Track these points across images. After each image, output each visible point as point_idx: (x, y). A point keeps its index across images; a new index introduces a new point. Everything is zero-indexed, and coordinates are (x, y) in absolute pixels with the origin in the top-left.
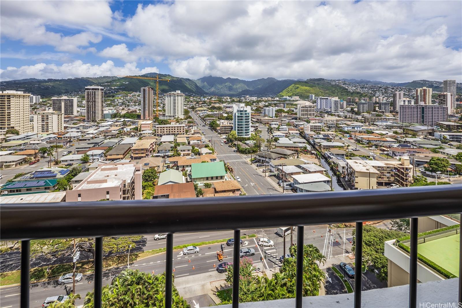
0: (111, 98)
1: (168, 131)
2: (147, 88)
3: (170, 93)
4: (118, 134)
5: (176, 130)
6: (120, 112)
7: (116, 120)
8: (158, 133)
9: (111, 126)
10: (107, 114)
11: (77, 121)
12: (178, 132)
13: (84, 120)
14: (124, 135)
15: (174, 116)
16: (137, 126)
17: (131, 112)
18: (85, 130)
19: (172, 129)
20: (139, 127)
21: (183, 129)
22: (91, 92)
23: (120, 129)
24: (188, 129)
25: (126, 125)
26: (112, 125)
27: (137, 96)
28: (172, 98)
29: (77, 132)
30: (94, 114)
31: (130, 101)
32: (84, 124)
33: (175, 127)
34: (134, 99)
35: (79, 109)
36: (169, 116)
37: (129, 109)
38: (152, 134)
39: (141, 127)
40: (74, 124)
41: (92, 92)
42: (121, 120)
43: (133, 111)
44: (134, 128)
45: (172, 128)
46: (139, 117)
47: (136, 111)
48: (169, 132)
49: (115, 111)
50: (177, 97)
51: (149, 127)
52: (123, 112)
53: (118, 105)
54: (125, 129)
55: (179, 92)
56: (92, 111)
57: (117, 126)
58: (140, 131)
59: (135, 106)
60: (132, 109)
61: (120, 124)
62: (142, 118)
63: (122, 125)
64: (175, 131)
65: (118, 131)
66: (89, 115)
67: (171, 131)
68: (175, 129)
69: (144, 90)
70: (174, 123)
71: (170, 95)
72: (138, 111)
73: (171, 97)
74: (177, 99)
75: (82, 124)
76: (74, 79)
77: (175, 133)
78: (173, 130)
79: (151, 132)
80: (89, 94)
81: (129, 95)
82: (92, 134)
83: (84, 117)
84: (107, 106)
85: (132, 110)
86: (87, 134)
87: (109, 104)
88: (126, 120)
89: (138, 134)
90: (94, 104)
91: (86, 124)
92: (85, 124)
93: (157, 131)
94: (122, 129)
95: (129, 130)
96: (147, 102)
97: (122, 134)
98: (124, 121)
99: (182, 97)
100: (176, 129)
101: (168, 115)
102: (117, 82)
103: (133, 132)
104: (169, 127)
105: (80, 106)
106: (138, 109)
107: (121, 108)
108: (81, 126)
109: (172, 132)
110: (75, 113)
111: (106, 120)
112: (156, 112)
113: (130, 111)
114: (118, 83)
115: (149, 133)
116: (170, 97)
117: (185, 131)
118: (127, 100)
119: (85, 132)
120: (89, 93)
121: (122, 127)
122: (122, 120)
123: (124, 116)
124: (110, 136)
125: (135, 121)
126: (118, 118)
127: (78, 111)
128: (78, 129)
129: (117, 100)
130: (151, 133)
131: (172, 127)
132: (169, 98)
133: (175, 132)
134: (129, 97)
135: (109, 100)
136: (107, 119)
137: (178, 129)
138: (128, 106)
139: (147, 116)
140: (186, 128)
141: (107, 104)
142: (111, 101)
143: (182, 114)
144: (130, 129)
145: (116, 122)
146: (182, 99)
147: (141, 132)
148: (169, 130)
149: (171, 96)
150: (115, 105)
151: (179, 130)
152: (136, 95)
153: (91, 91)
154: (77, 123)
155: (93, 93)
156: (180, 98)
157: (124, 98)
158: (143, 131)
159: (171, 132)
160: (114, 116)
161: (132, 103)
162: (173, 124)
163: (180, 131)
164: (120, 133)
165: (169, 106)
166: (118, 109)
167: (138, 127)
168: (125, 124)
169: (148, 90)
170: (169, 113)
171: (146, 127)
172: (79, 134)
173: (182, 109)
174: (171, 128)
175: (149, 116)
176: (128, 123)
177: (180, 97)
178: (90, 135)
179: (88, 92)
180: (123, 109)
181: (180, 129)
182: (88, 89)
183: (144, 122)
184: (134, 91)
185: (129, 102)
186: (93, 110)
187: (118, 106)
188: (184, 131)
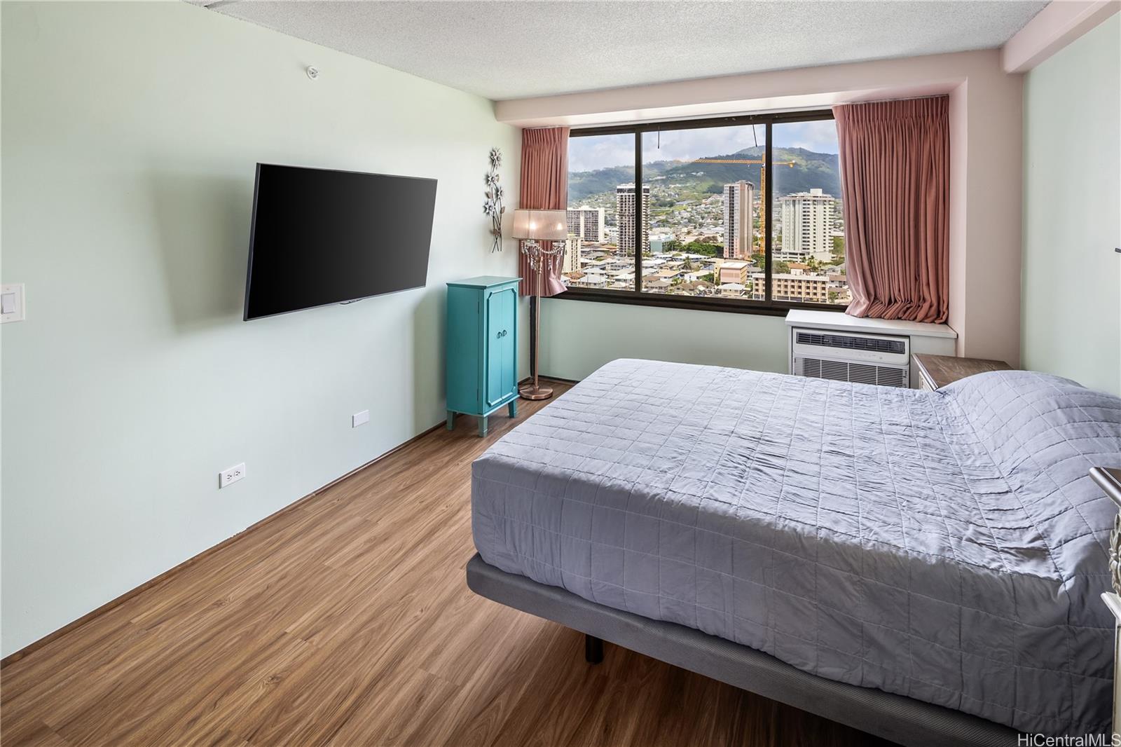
0: (667, 209)
1: (782, 289)
2: (737, 185)
3: (794, 195)
4: (672, 285)
5: (803, 290)
6: (682, 238)
7: (671, 256)
8: (757, 293)
9: (661, 268)
10: (655, 242)
11: (602, 254)
12: (808, 294)
13: (614, 254)
14: (683, 290)
15: (804, 254)
16: (712, 272)
17: (705, 240)
18: (614, 273)
19: (793, 287)
20: (716, 276)
21: (824, 289)
22: (627, 197)
23: (677, 275)
24: (839, 290)
25: (691, 268)
26: (661, 266)
27: (720, 204)
28: (799, 208)
29: (601, 274)
30: (631, 240)
31: (706, 215)
32: (613, 261)
33: (800, 281)
34: (714, 210)
35: (607, 230)
36: (790, 253)
37: (701, 234)
38: (745, 294)
39: (720, 275)
40: (597, 258)
41: (629, 196)
42: (680, 257)
43: (709, 238)
44: (705, 276)
45: (793, 284)
46: (719, 252)
47: (714, 238)
48: (786, 292)
49: (673, 238)
50: (811, 207)
51: (737, 276)
52: (689, 240)
53: (679, 223)
54: (686, 277)
55: (818, 192)
56: (629, 235)
57: (671, 268)
58: (718, 284)
59: (716, 227)
60: (708, 232)
61: (678, 266)
62: (726, 254)
63: (683, 268)
64: (799, 290)
65: (671, 279)
66: (624, 242)
67: (789, 290)
68: (800, 287)
69: (732, 190)
70: (798, 271)
71: (794, 201)
72: (720, 239)
73: (797, 206)
74: (812, 210)
75: (610, 260)
76: (603, 171)
77: (799, 296)
78: (796, 290)
79: (742, 287)
80: (624, 200)
81: (704, 201)
82: (625, 281)
83: (614, 247)
84: (659, 226)
85: (706, 236)
86: (617, 280)
87: (663, 221)
88: (692, 256)
89: (713, 290)
90: (631, 220)
91: (618, 262)
92: (616, 260)
93: (754, 287)
94: (681, 276)
95: (694, 279)
96: (737, 216)
97: (679, 286)
98: (688, 258)
99: (827, 206)
100: (803, 288)
101: (788, 251)
102: (680, 174)
103: (703, 285)
104: (786, 281)
105: (611, 225)
106: (721, 233)
107: (685, 230)
108: (608, 264)
109: (793, 293)
110: (601, 239)
111: (653, 256)
112: (759, 243)
113: (702, 238)
114: (682, 176)
115: (736, 291)
116: (794, 206)
117: (827, 295)
118: (698, 213)
119: (612, 276)
120: (624, 198)
121: (682, 271)
122: (684, 255)
123: (688, 249)
124: (656, 288)
125: (709, 260)
126: (675, 252)
127: (605, 234)
128: (603, 269)
129: (679, 213)
130: (741, 291)
131: (793, 281)
132: (792, 209)
133: (800, 293)
134: (703, 206)
135: (663, 212)
136: (654, 254)
137: (808, 288)
138: (701, 225)
139: (738, 250)
140: (833, 286)
141: (658, 222)
142: (667, 214)
143: (828, 249)
144: (698, 278)
145: (672, 260)
146: (828, 210)
147: (720, 287)
148: (786, 286)
149: (797, 202)
150: (675, 224)
151: (811, 291)
152: (718, 201)
153: (627, 194)
154: (602, 258)
155: (631, 198)
156: (820, 208)
157: (692, 208)
158: (724, 283)
159: (789, 293)
160: (670, 246)
161: (709, 221)
162: (796, 274)
163: (815, 294)
164: (676, 285)
165: (792, 227)
166: (679, 233)
167: (713, 275)
168: (687, 266)
169: (739, 188)
170: (791, 246)
171: (731, 275)
172: (604, 279)
173: (827, 238)
174: (789, 284)
175: (742, 251)
176: (694, 265)
177: (822, 207)
178: (621, 283)
179: (622, 196)
180: (689, 233)
181: (815, 288)
182: (620, 191)
183: (729, 264)
184: (714, 193)
185: (703, 218)
186: (629, 232)
187: (680, 227)
188: (824, 294)
